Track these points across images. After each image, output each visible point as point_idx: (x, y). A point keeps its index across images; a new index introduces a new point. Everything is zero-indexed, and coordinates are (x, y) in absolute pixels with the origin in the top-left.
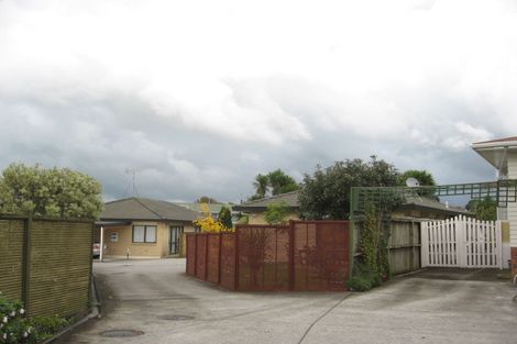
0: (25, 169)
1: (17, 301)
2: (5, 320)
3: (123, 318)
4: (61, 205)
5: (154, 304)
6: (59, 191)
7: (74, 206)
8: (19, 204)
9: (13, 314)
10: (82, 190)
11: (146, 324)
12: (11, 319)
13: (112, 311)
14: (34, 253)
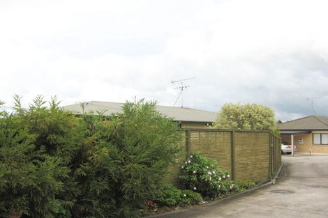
0: (232, 106)
1: (226, 171)
2: (220, 179)
3: (287, 185)
4: (251, 123)
5: (309, 179)
6: (250, 116)
7: (258, 124)
8: (230, 124)
9: (224, 177)
10: (262, 115)
11: (299, 188)
12: (223, 179)
13: (283, 181)
14: (237, 149)
